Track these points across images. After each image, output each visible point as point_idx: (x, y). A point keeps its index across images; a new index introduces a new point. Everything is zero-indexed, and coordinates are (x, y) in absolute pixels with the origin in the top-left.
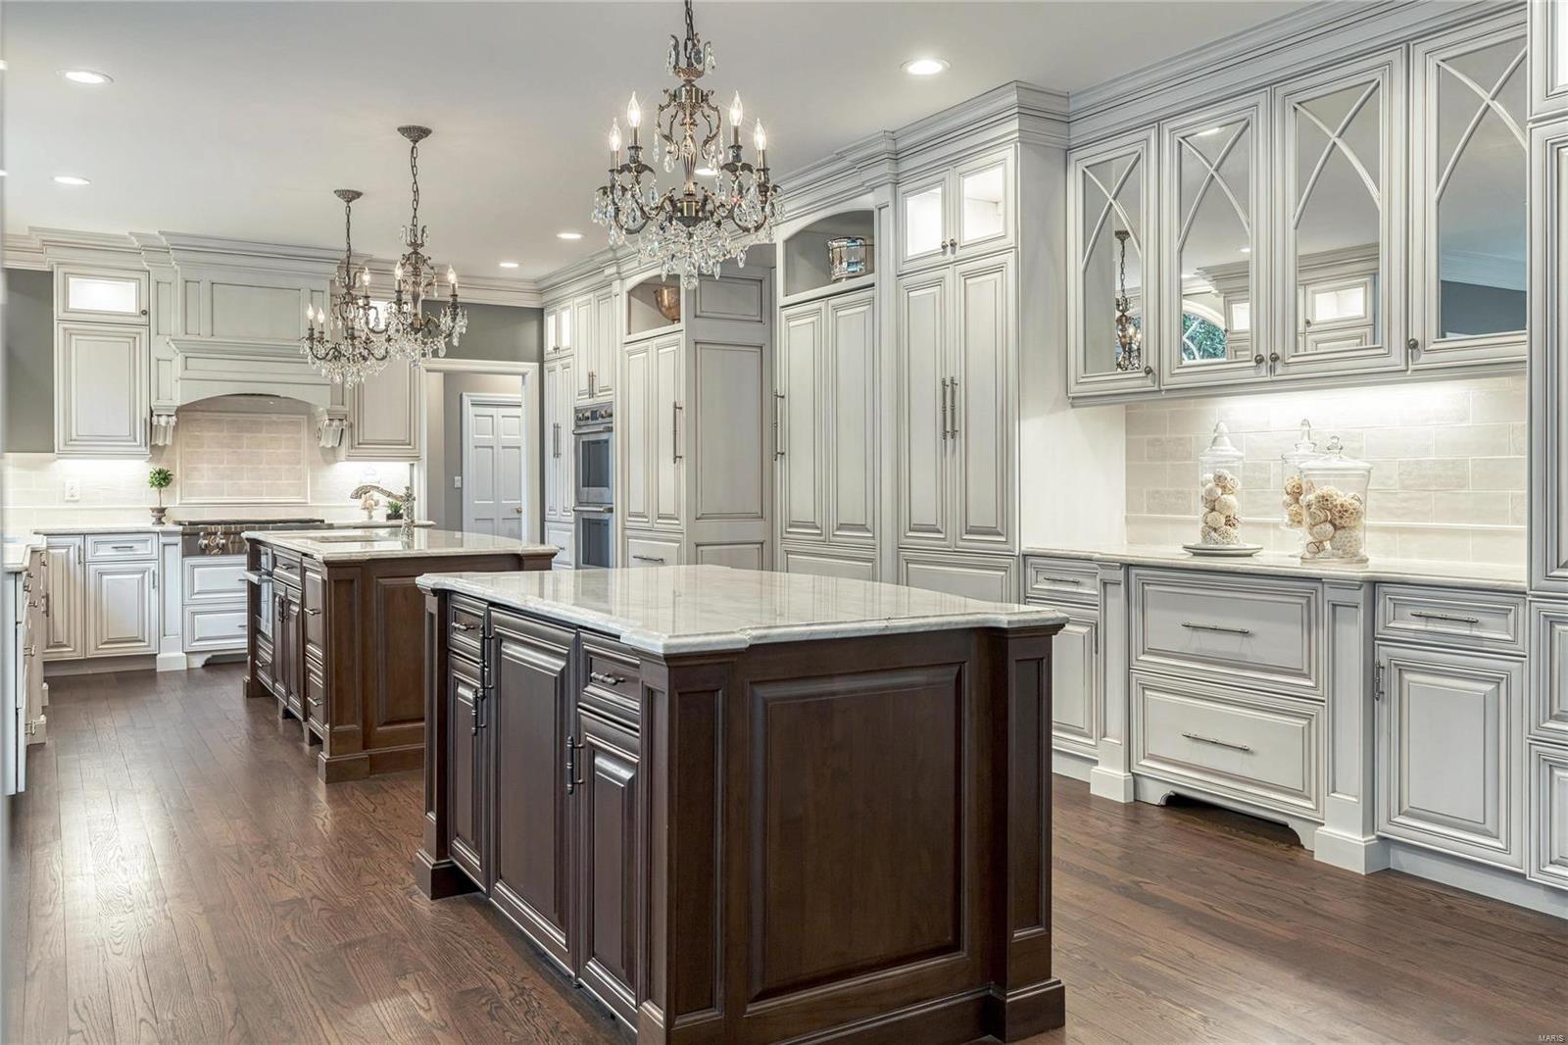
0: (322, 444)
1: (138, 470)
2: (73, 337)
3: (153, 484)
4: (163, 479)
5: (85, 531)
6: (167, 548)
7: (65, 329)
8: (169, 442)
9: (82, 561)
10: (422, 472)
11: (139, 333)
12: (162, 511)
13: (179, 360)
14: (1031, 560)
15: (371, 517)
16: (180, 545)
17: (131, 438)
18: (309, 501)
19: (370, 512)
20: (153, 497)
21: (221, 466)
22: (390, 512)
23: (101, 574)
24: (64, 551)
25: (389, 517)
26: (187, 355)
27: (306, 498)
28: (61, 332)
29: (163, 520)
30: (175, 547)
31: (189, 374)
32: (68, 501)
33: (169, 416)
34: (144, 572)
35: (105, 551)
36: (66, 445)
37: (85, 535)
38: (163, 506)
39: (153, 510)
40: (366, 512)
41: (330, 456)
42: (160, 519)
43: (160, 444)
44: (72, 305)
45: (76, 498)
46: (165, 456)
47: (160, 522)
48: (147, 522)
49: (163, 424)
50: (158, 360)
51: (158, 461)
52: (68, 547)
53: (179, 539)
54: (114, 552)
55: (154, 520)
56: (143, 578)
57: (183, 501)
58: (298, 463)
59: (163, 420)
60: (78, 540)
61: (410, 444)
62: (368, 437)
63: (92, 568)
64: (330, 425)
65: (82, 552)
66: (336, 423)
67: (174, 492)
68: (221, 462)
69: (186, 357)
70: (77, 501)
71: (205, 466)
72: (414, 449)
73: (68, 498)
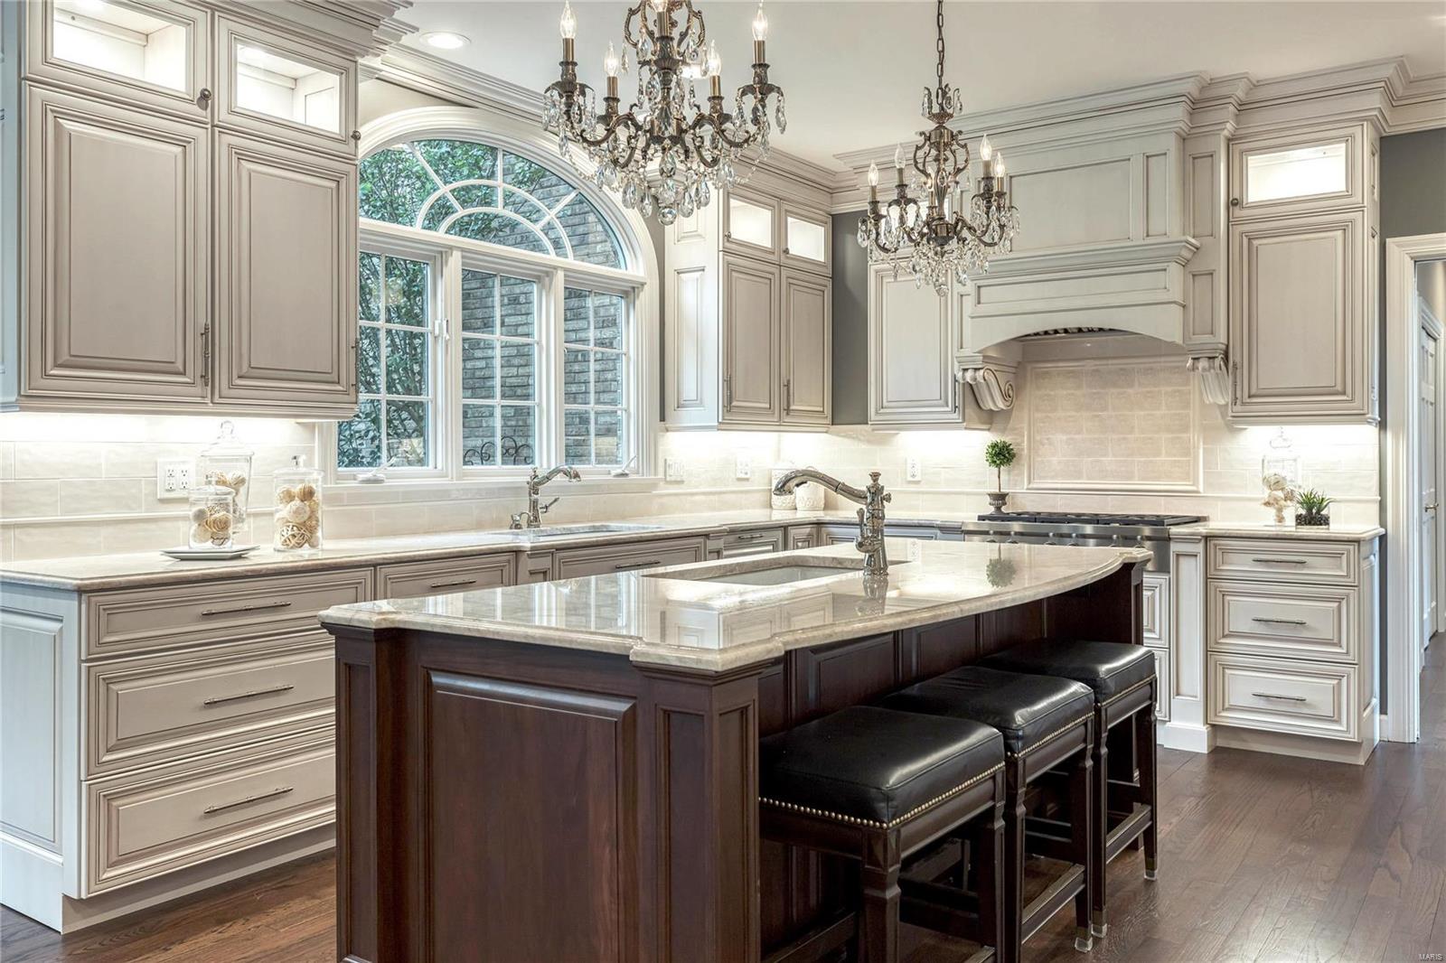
1: (980, 440)
2: (885, 280)
3: (991, 463)
4: (1002, 455)
7: (875, 271)
8: (1002, 405)
10: (1399, 446)
12: (1002, 497)
15: (1281, 519)
17: (942, 402)
18: (1201, 490)
19: (1280, 510)
20: (989, 479)
21: (1079, 437)
22: (1303, 512)
25: (1300, 520)
26: (979, 283)
27: (1195, 483)
28: (874, 274)
29: (1003, 509)
31: (982, 309)
32: (910, 482)
36: (877, 413)
38: (1004, 491)
39: (991, 496)
40: (1272, 511)
42: (999, 508)
43: (993, 408)
45: (916, 479)
46: (1010, 426)
51: (1003, 431)
55: (993, 509)
57: (1031, 486)
58: (1185, 429)
61: (1344, 393)
62: (1268, 383)
64: (1194, 368)
66: (1203, 364)
67: (1021, 474)
68: (1079, 432)
69: (979, 287)
70: (918, 482)
71: (1060, 438)
72: (1352, 400)
73: (909, 478)
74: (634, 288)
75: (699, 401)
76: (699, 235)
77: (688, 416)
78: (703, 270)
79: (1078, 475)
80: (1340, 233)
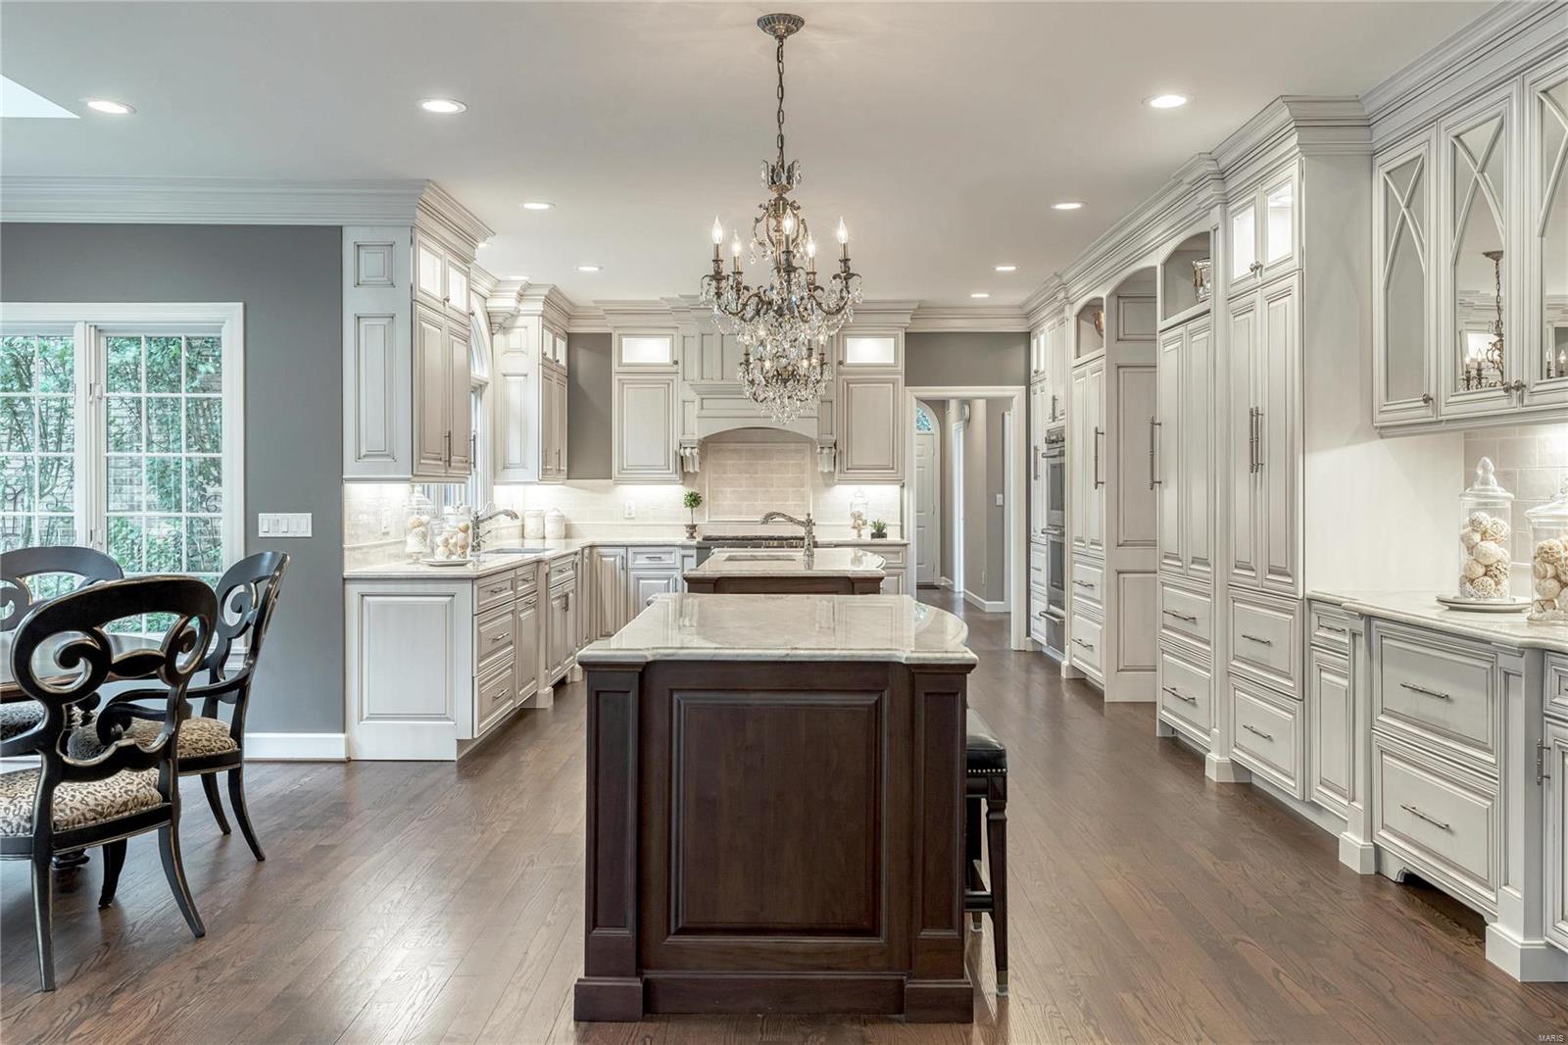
0: (820, 469)
1: (677, 492)
2: (625, 386)
3: (687, 506)
4: (694, 500)
5: (626, 543)
6: (685, 559)
7: (619, 380)
8: (697, 469)
9: (625, 568)
10: (911, 495)
11: (672, 380)
12: (693, 527)
13: (697, 399)
14: (1315, 605)
15: (860, 536)
16: (695, 557)
17: (666, 467)
19: (859, 531)
20: (686, 516)
21: (740, 489)
22: (874, 531)
23: (639, 579)
24: (612, 559)
25: (873, 536)
26: (703, 396)
28: (617, 382)
29: (694, 535)
30: (690, 559)
31: (704, 413)
32: (627, 518)
33: (692, 448)
34: (669, 579)
35: (642, 561)
36: (621, 473)
37: (627, 546)
38: (695, 523)
39: (687, 526)
40: (856, 531)
41: (829, 480)
42: (692, 534)
43: (692, 471)
44: (625, 360)
45: (632, 516)
46: (697, 482)
47: (692, 536)
48: (682, 538)
49: (688, 454)
50: (685, 401)
51: (692, 486)
52: (615, 556)
53: (694, 552)
54: (646, 562)
55: (688, 535)
56: (669, 583)
57: (711, 519)
58: (802, 485)
59: (688, 451)
60: (622, 551)
61: (893, 469)
62: (856, 462)
63: (632, 574)
64: (821, 453)
65: (624, 559)
66: (826, 451)
67: (703, 514)
68: (741, 486)
69: (702, 398)
70: (633, 518)
71: (729, 489)
72: (897, 473)
73: (626, 516)
74: (481, 386)
75: (523, 465)
76: (523, 352)
77: (513, 474)
78: (526, 376)
79: (740, 513)
80: (891, 385)
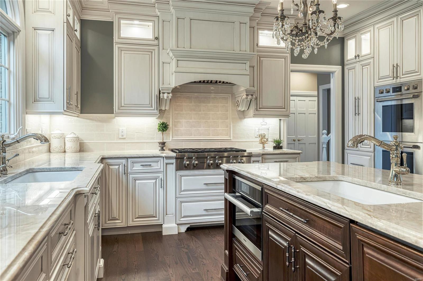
0: (240, 109)
2: (123, 52)
3: (159, 130)
4: (164, 127)
5: (127, 156)
6: (168, 165)
7: (119, 48)
8: (167, 108)
9: (126, 173)
11: (154, 50)
12: (163, 144)
13: (174, 63)
15: (264, 147)
16: (175, 164)
17: (150, 105)
18: (232, 139)
19: (264, 145)
20: (159, 136)
21: (191, 121)
22: (275, 145)
23: (135, 180)
24: (117, 167)
25: (275, 148)
26: (179, 59)
27: (230, 137)
28: (117, 48)
30: (172, 165)
31: (179, 69)
32: (121, 139)
33: (168, 93)
34: (156, 179)
35: (138, 167)
36: (119, 109)
37: (127, 158)
38: (164, 141)
39: (160, 143)
40: (261, 145)
41: (243, 115)
42: (163, 148)
43: (163, 109)
44: (122, 35)
45: (123, 137)
48: (156, 151)
49: (165, 98)
50: (163, 63)
52: (119, 165)
53: (174, 161)
54: (141, 168)
55: (160, 148)
56: (156, 182)
57: (173, 139)
58: (227, 119)
59: (166, 95)
60: (124, 161)
61: (285, 109)
62: (265, 104)
63: (131, 176)
64: (247, 98)
65: (126, 167)
67: (169, 134)
68: (191, 119)
69: (178, 60)
70: (125, 138)
71: (184, 120)
72: (287, 111)
73: (120, 137)
74: (13, 32)
75: (51, 99)
76: (51, 12)
78: (53, 30)
79: (191, 135)
